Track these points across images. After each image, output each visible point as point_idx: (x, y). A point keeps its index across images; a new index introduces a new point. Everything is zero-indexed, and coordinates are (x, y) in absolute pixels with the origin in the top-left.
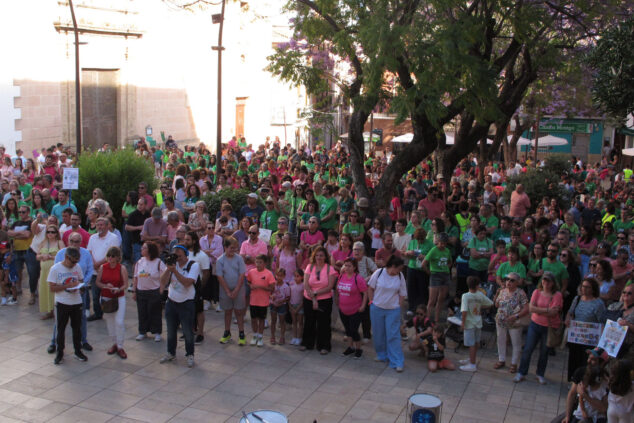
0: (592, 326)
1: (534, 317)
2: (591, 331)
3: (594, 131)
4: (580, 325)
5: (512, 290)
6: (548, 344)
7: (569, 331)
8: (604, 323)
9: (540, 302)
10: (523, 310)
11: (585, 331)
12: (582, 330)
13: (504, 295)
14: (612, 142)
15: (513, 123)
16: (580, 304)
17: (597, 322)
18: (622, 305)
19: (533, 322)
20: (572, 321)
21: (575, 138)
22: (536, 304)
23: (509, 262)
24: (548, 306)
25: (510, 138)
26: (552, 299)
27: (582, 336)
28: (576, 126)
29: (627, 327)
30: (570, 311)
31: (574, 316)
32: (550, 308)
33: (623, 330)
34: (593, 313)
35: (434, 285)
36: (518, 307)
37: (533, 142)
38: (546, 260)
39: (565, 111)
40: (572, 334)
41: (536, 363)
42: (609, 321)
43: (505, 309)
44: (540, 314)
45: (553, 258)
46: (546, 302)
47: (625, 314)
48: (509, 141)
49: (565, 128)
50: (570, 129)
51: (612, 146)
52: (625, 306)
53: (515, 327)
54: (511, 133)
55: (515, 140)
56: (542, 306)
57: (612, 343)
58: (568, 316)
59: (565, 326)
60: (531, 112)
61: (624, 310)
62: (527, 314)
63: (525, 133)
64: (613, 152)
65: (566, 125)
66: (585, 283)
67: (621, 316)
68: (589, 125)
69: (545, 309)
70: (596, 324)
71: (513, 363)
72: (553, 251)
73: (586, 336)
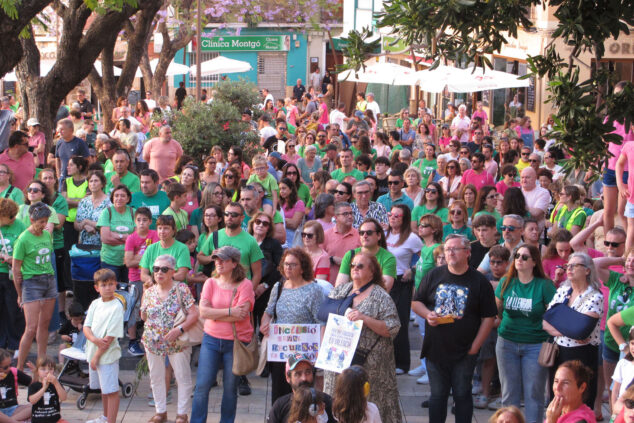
0: (304, 330)
1: (209, 327)
2: (304, 338)
3: (293, 48)
4: (285, 331)
5: (165, 286)
6: (235, 370)
7: (267, 343)
8: (324, 320)
9: (216, 299)
10: (190, 317)
11: (295, 339)
12: (290, 339)
13: (153, 297)
14: (323, 65)
15: (158, 39)
16: (283, 295)
17: (314, 322)
18: (351, 288)
19: (208, 336)
20: (272, 326)
21: (262, 61)
22: (210, 304)
23: (161, 242)
24: (229, 306)
25: (154, 64)
26: (235, 292)
27: (292, 348)
28: (263, 41)
29: (360, 323)
30: (268, 309)
31: (275, 317)
32: (234, 309)
33: (356, 328)
34: (305, 307)
35: (30, 297)
36: (181, 314)
37: (193, 69)
38: (224, 233)
39: (244, 11)
40: (275, 348)
41: (219, 409)
42: (332, 316)
43: (158, 321)
44: (217, 319)
45: (234, 227)
46: (227, 299)
47: (357, 301)
48: (153, 70)
49: (244, 44)
50: (254, 45)
51: (323, 72)
52: (356, 289)
53: (179, 349)
54: (156, 55)
55: (164, 66)
56: (221, 306)
57: (339, 351)
58: (265, 318)
59: (261, 336)
60: (187, 17)
61: (355, 295)
62: (196, 323)
63: (180, 53)
64: (326, 81)
65: (248, 39)
66: (288, 259)
67: (351, 305)
68: (283, 38)
69: (226, 311)
70: (312, 326)
71: (180, 412)
72: (235, 215)
73: (297, 348)
